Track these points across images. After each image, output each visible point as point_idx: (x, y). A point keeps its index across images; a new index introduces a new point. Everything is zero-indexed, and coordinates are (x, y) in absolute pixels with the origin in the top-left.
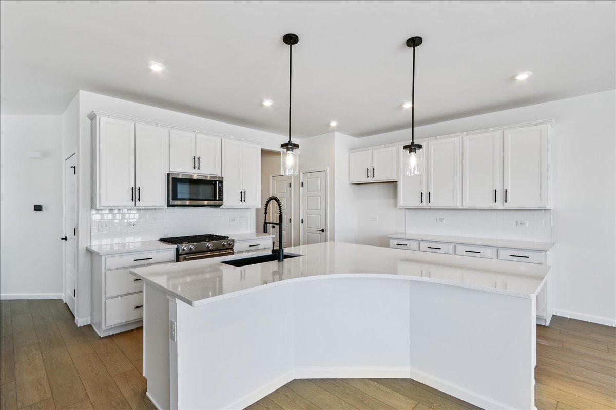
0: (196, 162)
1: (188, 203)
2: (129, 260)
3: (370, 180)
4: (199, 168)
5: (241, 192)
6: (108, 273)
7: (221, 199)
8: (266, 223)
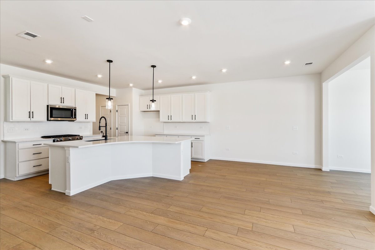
0: (62, 100)
1: (59, 119)
2: (30, 145)
3: (148, 110)
4: (63, 103)
5: (86, 114)
6: (19, 150)
7: (75, 118)
8: (100, 127)
